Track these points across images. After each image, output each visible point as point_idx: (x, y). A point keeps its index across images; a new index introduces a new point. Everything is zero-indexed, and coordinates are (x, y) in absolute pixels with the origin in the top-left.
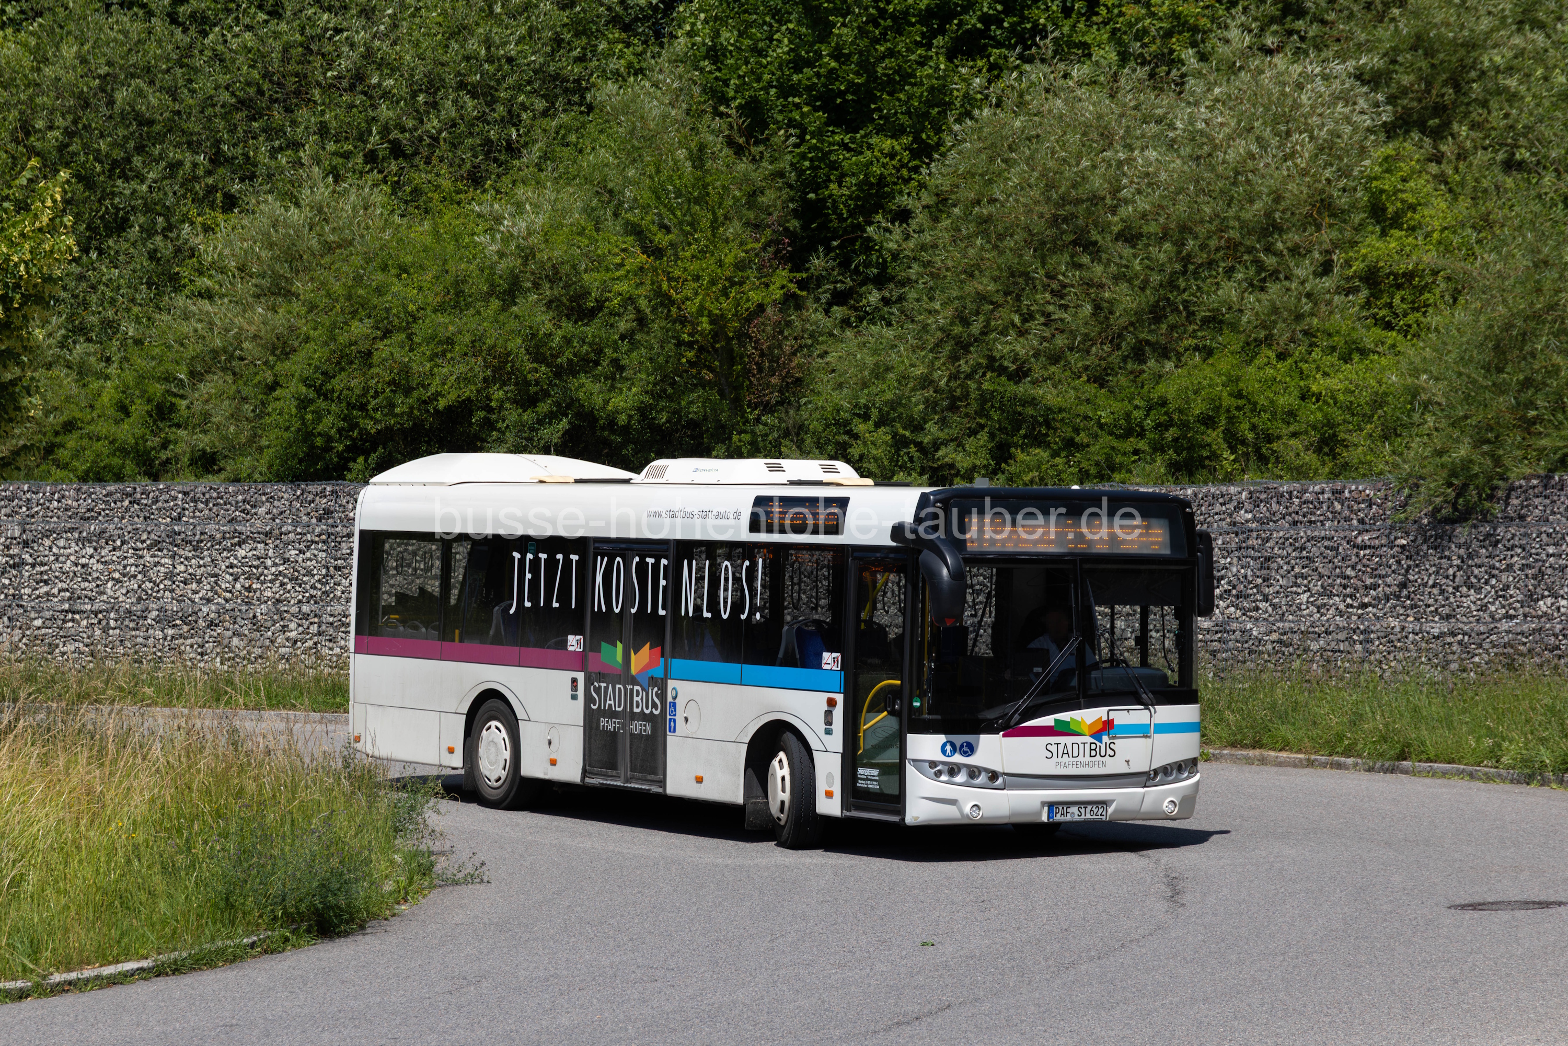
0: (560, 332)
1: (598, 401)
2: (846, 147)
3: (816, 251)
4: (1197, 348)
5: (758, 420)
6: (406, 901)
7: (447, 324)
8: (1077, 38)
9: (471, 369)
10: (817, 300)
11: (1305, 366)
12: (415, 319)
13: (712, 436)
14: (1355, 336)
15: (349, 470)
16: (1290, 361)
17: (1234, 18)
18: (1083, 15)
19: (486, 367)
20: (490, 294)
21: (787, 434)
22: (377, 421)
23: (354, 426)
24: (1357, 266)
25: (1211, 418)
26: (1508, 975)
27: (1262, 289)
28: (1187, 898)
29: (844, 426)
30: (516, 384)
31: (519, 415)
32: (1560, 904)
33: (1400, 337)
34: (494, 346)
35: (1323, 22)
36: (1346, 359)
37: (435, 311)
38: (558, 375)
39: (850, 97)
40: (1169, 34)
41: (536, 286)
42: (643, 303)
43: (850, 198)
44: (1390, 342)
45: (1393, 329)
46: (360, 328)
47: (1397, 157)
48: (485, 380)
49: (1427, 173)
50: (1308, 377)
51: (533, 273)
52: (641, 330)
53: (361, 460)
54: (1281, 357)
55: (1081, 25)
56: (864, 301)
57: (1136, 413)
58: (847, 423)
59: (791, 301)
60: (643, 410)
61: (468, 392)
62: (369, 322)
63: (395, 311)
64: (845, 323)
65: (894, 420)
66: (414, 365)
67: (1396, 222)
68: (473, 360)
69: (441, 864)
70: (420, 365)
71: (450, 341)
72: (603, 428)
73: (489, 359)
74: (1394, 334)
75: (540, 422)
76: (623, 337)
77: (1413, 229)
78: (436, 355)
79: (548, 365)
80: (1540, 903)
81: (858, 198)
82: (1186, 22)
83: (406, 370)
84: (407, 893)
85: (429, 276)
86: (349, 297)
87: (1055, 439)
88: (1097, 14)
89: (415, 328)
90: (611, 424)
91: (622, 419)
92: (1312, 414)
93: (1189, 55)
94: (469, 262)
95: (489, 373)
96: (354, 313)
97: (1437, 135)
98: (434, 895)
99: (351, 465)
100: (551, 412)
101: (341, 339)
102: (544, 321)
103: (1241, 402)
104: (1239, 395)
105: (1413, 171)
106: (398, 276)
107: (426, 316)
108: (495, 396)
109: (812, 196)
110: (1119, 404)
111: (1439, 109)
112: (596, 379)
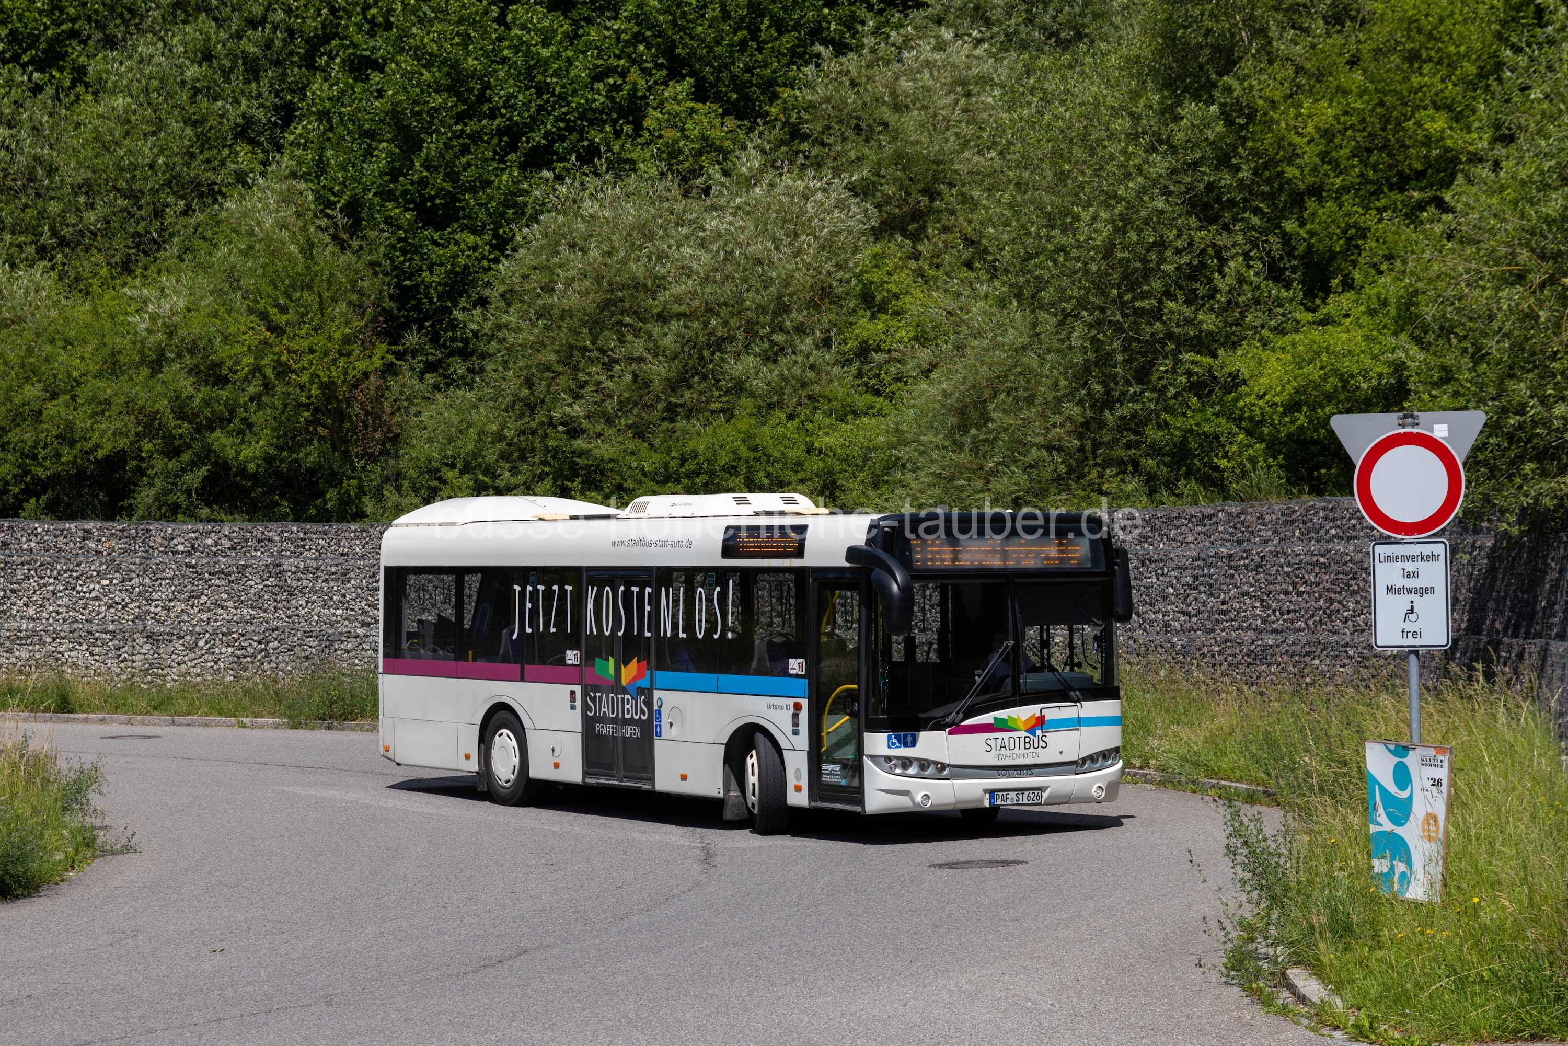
0: (200, 395)
1: (231, 453)
2: (435, 243)
3: (411, 329)
4: (722, 411)
5: (364, 468)
6: (73, 867)
7: (107, 388)
8: (625, 156)
9: (125, 425)
10: (412, 369)
11: (809, 426)
12: (79, 384)
13: (326, 481)
14: (849, 400)
15: (24, 509)
16: (797, 420)
17: (752, 141)
18: (630, 137)
19: (138, 424)
20: (142, 363)
21: (387, 479)
22: (46, 469)
23: (26, 473)
24: (852, 344)
25: (734, 467)
26: (978, 921)
27: (775, 361)
28: (718, 860)
29: (434, 472)
30: (163, 438)
31: (166, 464)
32: (1018, 862)
33: (886, 402)
34: (144, 407)
35: (823, 144)
36: (842, 419)
37: (95, 377)
38: (198, 430)
39: (438, 201)
40: (700, 153)
41: (179, 356)
42: (269, 372)
43: (439, 284)
44: (878, 406)
45: (880, 395)
46: (32, 391)
47: (883, 256)
48: (137, 434)
49: (908, 268)
50: (812, 434)
51: (177, 347)
52: (267, 393)
53: (33, 500)
54: (791, 417)
55: (628, 145)
56: (452, 369)
57: (672, 464)
58: (437, 470)
59: (389, 370)
60: (269, 460)
61: (123, 443)
62: (39, 386)
63: (60, 376)
64: (436, 387)
65: (474, 468)
66: (78, 422)
67: (882, 308)
68: (127, 418)
69: (102, 837)
70: (82, 421)
71: (107, 402)
72: (236, 475)
73: (141, 417)
74: (881, 399)
75: (183, 470)
76: (252, 400)
77: (896, 313)
78: (96, 413)
79: (189, 423)
80: (1002, 862)
81: (446, 284)
82: (714, 144)
83: (70, 426)
84: (73, 861)
85: (90, 349)
86: (23, 366)
87: (607, 486)
88: (641, 136)
89: (78, 391)
90: (243, 472)
91: (251, 467)
92: (815, 464)
93: (715, 172)
94: (124, 337)
95: (140, 428)
96: (27, 379)
97: (916, 237)
98: (96, 863)
99: (25, 505)
100: (192, 461)
101: (16, 400)
102: (186, 385)
103: (757, 455)
104: (755, 449)
105: (896, 267)
106: (64, 348)
107: (87, 381)
108: (145, 448)
109: (407, 283)
110: (659, 456)
111: (918, 215)
112: (230, 434)
